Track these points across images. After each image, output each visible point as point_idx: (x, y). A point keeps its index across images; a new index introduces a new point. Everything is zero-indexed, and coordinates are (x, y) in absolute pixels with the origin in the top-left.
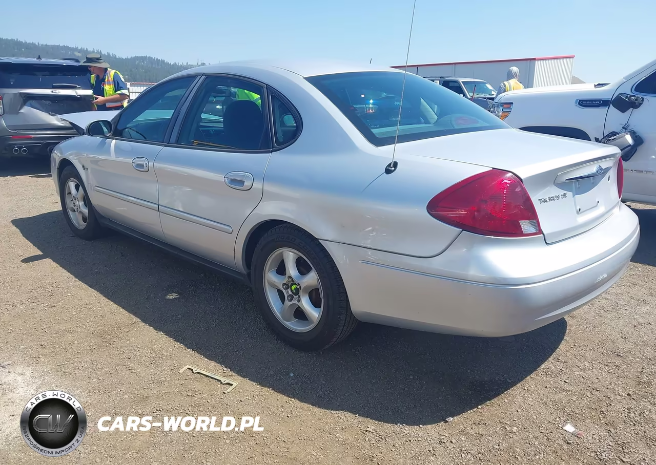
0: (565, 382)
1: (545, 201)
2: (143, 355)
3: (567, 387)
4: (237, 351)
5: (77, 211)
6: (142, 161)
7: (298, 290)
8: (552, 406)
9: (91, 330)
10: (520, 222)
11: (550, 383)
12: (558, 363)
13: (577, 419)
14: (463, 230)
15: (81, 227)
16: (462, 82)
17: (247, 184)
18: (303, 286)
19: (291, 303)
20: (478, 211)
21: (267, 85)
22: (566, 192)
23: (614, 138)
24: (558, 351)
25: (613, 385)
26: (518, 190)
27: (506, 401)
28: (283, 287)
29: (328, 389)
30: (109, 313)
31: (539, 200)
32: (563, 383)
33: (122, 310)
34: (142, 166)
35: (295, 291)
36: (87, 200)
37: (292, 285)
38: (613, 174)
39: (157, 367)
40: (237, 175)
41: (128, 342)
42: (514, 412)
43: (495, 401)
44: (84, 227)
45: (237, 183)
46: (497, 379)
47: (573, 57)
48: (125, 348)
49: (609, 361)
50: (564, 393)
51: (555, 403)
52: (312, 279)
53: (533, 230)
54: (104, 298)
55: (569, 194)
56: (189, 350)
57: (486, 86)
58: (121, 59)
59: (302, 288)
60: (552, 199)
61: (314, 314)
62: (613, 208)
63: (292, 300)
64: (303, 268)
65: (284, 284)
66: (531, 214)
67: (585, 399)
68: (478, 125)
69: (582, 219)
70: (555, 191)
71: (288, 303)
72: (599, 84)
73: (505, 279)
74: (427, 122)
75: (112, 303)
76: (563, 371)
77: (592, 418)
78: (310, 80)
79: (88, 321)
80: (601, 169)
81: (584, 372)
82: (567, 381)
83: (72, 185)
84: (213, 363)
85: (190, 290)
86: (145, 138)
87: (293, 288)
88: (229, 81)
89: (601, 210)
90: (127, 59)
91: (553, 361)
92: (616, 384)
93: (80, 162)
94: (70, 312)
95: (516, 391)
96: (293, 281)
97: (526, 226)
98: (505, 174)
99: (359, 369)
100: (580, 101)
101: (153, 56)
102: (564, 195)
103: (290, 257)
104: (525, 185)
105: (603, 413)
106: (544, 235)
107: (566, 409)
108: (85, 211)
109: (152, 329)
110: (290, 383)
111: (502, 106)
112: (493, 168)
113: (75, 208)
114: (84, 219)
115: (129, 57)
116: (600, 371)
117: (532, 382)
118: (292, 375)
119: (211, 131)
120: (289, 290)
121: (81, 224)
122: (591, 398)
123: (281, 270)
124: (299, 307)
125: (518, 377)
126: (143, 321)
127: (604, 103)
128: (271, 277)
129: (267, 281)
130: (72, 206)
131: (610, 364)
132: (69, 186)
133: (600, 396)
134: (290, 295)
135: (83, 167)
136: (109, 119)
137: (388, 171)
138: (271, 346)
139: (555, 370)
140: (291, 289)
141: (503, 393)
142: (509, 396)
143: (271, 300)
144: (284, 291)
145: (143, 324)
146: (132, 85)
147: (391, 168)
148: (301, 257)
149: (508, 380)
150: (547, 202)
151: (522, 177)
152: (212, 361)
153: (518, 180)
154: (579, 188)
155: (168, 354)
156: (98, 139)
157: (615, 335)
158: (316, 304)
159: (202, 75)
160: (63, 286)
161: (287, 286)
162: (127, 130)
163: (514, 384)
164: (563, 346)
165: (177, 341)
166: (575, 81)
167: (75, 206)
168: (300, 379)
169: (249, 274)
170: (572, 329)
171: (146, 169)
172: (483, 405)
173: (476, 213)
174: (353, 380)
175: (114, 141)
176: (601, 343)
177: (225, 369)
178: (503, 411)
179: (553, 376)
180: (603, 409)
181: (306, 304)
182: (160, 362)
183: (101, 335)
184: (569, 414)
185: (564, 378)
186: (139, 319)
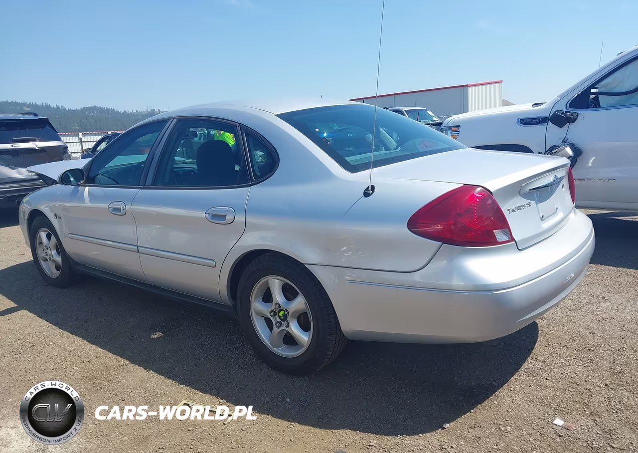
0: (546, 379)
1: (513, 211)
2: (137, 396)
3: (548, 383)
4: (230, 383)
5: (50, 260)
6: (119, 205)
7: (285, 316)
8: (539, 403)
9: (80, 376)
10: (494, 231)
11: (533, 382)
12: (537, 362)
13: (564, 413)
14: (443, 243)
15: (54, 276)
16: (405, 111)
17: (229, 218)
18: (291, 311)
19: (280, 329)
20: (455, 224)
21: (239, 124)
22: (529, 201)
23: (555, 151)
24: (534, 351)
25: (590, 378)
26: (489, 202)
27: (496, 402)
28: (271, 315)
29: (325, 410)
30: (95, 358)
31: (508, 210)
32: (545, 380)
33: (108, 353)
34: (119, 210)
35: (282, 317)
36: (60, 248)
37: (280, 311)
38: (565, 182)
39: (152, 405)
40: (218, 210)
41: (119, 384)
42: (505, 412)
43: (486, 403)
44: (58, 275)
45: (219, 218)
46: (483, 383)
47: (501, 82)
48: (117, 390)
49: (583, 356)
50: (548, 390)
51: (541, 400)
52: (299, 303)
53: (505, 238)
54: (88, 343)
55: (533, 203)
56: (182, 386)
57: (428, 113)
58: (70, 111)
59: (290, 314)
60: (518, 208)
61: (304, 338)
62: (570, 212)
63: (281, 326)
64: (289, 293)
65: (271, 312)
66: (502, 223)
67: (567, 393)
68: (439, 147)
69: (546, 225)
70: (521, 201)
71: (276, 330)
72: (535, 104)
73: (486, 286)
74: (387, 148)
75: (97, 348)
76: (543, 369)
77: (577, 410)
78: (282, 116)
79: (75, 368)
80: (557, 178)
81: (562, 368)
82: (548, 378)
83: (43, 235)
84: (208, 396)
85: (173, 327)
86: (117, 183)
87: (281, 314)
88: (202, 122)
89: (560, 215)
90: (76, 110)
91: (532, 361)
92: (593, 377)
93: (51, 210)
94: (55, 361)
95: (503, 393)
96: (280, 307)
97: (500, 235)
98: (475, 189)
99: (352, 387)
100: (521, 120)
101: (102, 106)
102: (529, 204)
103: (276, 284)
104: (495, 197)
105: (587, 405)
106: (516, 242)
107: (552, 405)
108: (59, 259)
109: (141, 369)
110: (287, 408)
111: (451, 129)
112: (464, 184)
113: (48, 257)
114: (58, 268)
115: (79, 108)
116: (576, 366)
117: (518, 382)
118: (288, 400)
119: (180, 172)
120: (277, 317)
121: (54, 273)
122: (573, 391)
123: (267, 297)
124: (288, 333)
125: (502, 379)
126: (131, 361)
127: (543, 120)
128: (257, 306)
129: (254, 309)
130: (44, 255)
131: (584, 359)
132: (40, 236)
133: (580, 388)
134: (278, 322)
135: (55, 215)
136: (81, 167)
137: (366, 194)
138: (262, 374)
139: (535, 369)
140: (279, 315)
141: (492, 396)
142: (498, 398)
143: (259, 330)
144: (272, 318)
145: (132, 365)
146: (84, 135)
147: (369, 191)
148: (287, 283)
149: (494, 383)
150: (515, 211)
151: (492, 190)
152: (206, 394)
153: (487, 193)
154: (540, 197)
155: (162, 392)
156: (70, 188)
157: (583, 332)
158: (305, 327)
159: (174, 119)
160: (42, 336)
161: (274, 313)
162: (98, 176)
163: (499, 386)
164: (538, 347)
165: (169, 378)
166: (505, 103)
167: (47, 255)
168: (296, 403)
169: (235, 306)
170: (543, 329)
171: (123, 212)
172: (475, 409)
173: (452, 227)
174: (348, 398)
175: (87, 188)
176: (572, 340)
177: (221, 401)
178: (495, 413)
179: (534, 375)
180: (586, 401)
181: (295, 329)
182: (155, 400)
183: (91, 380)
184: (556, 409)
185: (545, 375)
186: (126, 361)
